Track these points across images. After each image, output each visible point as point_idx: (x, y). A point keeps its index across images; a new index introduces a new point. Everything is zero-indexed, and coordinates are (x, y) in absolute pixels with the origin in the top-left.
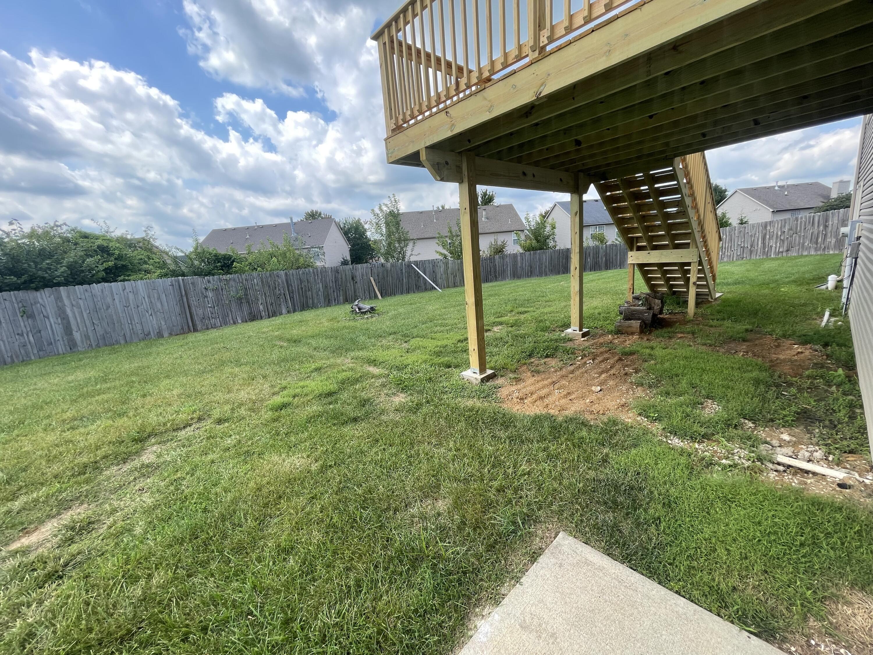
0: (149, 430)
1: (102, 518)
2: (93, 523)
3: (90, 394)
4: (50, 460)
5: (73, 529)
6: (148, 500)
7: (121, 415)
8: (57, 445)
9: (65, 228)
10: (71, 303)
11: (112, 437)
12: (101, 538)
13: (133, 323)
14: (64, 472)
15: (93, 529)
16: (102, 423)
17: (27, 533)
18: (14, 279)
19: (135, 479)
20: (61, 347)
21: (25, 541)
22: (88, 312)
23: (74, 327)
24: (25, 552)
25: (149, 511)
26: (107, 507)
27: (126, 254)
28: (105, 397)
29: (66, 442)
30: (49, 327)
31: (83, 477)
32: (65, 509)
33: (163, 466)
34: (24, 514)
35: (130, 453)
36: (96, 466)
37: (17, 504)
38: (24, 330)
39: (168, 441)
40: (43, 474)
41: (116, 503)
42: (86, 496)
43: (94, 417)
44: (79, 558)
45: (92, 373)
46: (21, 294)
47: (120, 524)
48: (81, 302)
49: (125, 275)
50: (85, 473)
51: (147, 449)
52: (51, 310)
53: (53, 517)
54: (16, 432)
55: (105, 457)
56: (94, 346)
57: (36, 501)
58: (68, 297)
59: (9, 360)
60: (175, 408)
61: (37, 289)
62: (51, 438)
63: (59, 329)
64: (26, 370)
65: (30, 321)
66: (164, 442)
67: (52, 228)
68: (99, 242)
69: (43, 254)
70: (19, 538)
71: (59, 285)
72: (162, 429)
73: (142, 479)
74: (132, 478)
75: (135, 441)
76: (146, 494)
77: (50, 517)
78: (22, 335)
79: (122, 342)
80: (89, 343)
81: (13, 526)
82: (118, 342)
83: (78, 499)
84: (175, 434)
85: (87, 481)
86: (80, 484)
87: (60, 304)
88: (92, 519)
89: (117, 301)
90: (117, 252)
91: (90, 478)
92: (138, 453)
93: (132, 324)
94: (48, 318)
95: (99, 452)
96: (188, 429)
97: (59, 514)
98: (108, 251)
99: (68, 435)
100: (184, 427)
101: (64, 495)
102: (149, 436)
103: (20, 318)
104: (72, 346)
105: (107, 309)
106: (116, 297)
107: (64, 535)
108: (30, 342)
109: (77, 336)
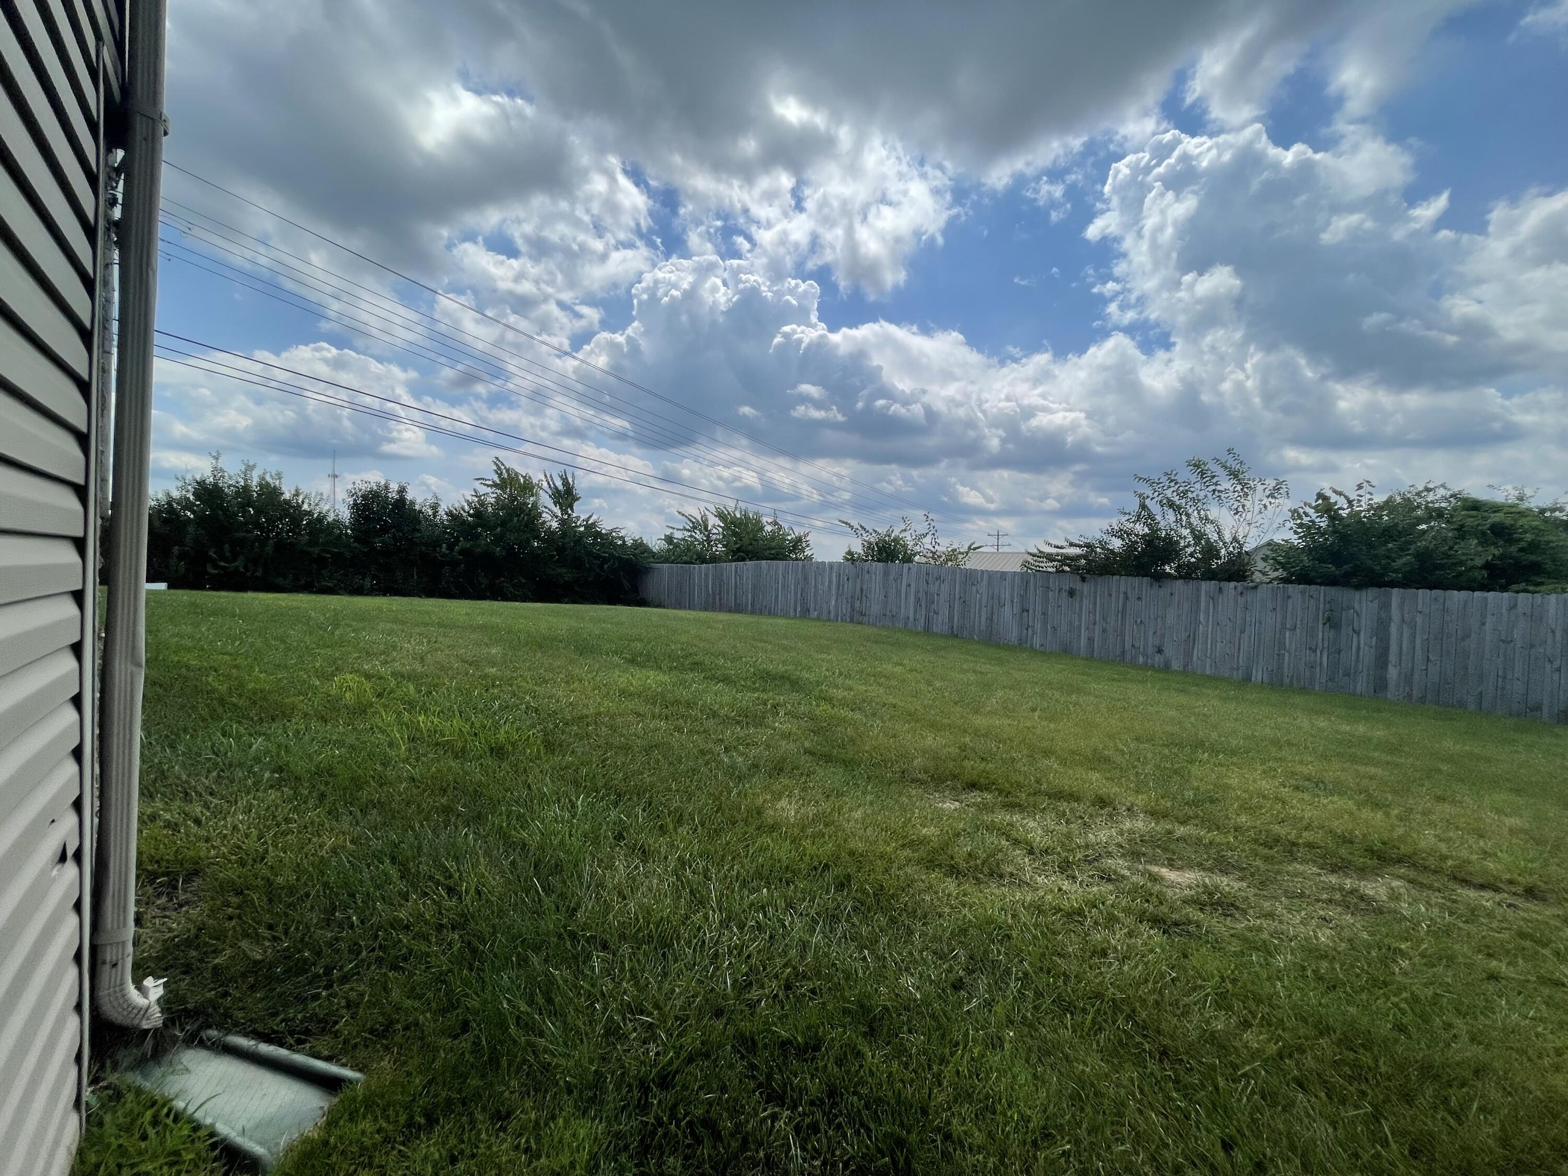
0: (1404, 849)
1: (1251, 911)
2: (1237, 908)
3: (1353, 759)
4: (1245, 808)
5: (1211, 894)
6: (1324, 937)
7: (1377, 806)
8: (1264, 797)
9: (1441, 492)
10: (1403, 616)
11: (1339, 826)
12: (1232, 932)
13: (1509, 676)
14: (1248, 830)
15: (1230, 915)
16: (1340, 802)
17: (1172, 865)
18: (1332, 568)
19: (1330, 901)
20: (1362, 685)
21: (1164, 871)
22: (1426, 637)
23: (1393, 657)
24: (1154, 878)
25: (1313, 952)
26: (1266, 905)
27: (1548, 542)
28: (1373, 770)
29: (1277, 798)
30: (1354, 648)
31: (1266, 851)
32: (1221, 871)
33: (1388, 917)
34: (1182, 845)
35: (1350, 862)
36: (1291, 849)
37: (1181, 831)
38: (1320, 645)
39: (1430, 887)
40: (1227, 817)
41: (1279, 909)
42: (1252, 875)
43: (1338, 789)
44: (1192, 928)
45: (1379, 733)
46: (1333, 591)
47: (1265, 936)
48: (1419, 619)
49: (1528, 582)
50: (1271, 848)
51: (1382, 877)
52: (1366, 623)
53: (1204, 869)
54: (1235, 759)
55: (1311, 846)
56: (1415, 697)
57: (1200, 839)
58: (1401, 606)
59: (1287, 681)
60: (1489, 845)
61: (1359, 587)
62: (1265, 785)
63: (1368, 655)
64: (1298, 699)
65: (1332, 632)
66: (1422, 885)
67: (1418, 494)
68: (1497, 518)
69: (1389, 533)
70: (1163, 865)
71: (1392, 584)
72: (1432, 862)
73: (1339, 909)
74: (1325, 896)
75: (1370, 851)
76: (1328, 931)
77: (1201, 866)
78: (1315, 651)
79: (1472, 707)
80: (1407, 689)
81: (1165, 850)
82: (1462, 705)
83: (1243, 872)
84: (1452, 885)
85: (1266, 859)
86: (1256, 855)
87: (1384, 615)
88: (1237, 904)
89: (1488, 627)
90: (1529, 537)
91: (1273, 857)
92: (1362, 872)
93: (1504, 678)
94: (1358, 633)
95: (1305, 834)
96: (1487, 894)
97: (1211, 870)
98: (1510, 534)
99: (1285, 792)
100: (1482, 887)
101: (1229, 853)
102: (1399, 861)
103: (1321, 626)
104: (1380, 685)
105: (1463, 639)
106: (1490, 620)
107: (1197, 893)
108: (1321, 664)
109: (1393, 673)
